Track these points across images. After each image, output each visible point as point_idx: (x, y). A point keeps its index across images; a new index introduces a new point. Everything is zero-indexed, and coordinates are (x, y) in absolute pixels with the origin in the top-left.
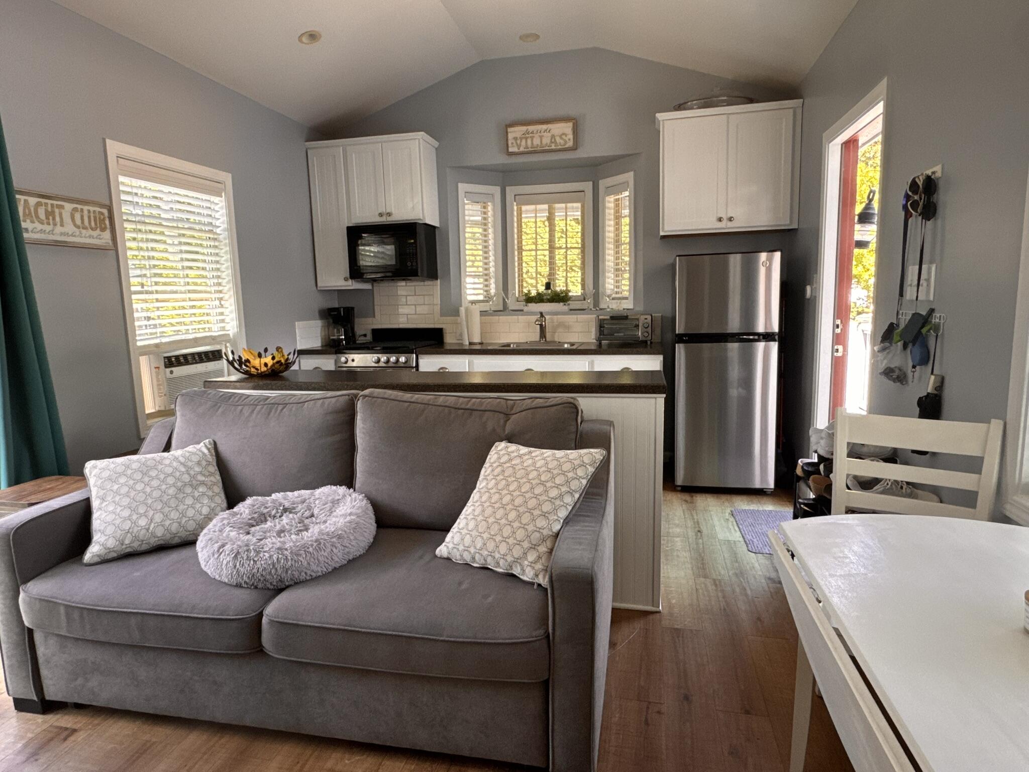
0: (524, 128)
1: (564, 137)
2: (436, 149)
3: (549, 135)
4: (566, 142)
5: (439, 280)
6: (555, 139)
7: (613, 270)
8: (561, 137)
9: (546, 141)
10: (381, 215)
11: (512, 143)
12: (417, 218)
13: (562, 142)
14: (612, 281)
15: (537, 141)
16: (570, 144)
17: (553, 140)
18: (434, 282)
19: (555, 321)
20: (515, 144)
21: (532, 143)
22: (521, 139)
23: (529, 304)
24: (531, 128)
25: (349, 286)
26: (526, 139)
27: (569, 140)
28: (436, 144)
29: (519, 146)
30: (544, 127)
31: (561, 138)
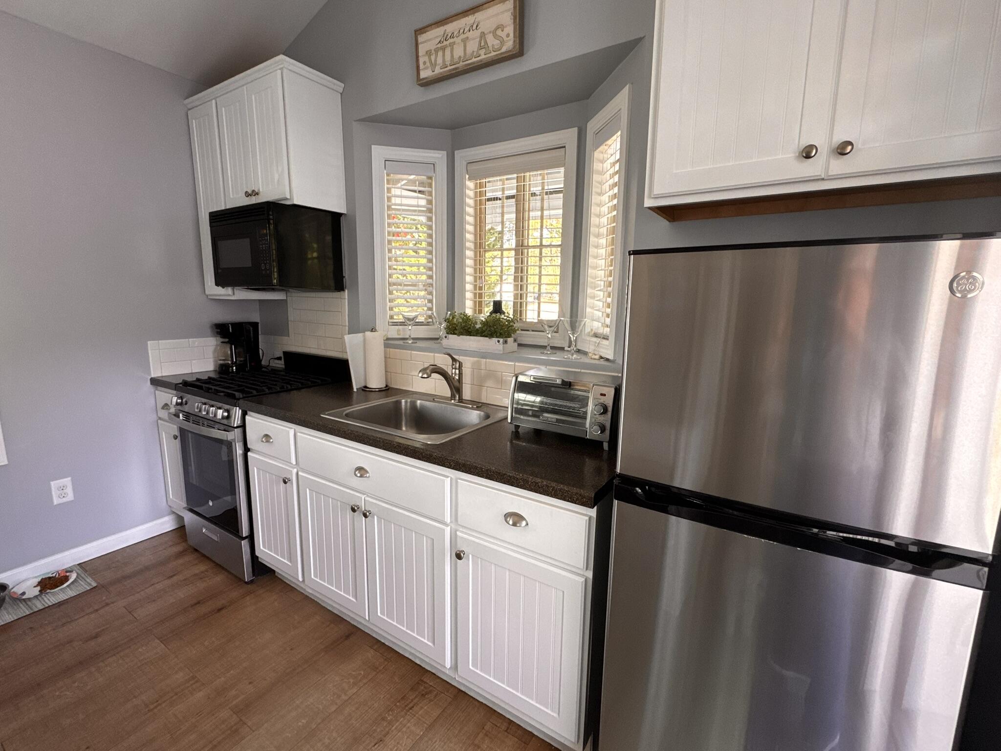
0: (439, 31)
1: (499, 32)
2: (341, 94)
3: (477, 33)
4: (502, 43)
5: (346, 291)
6: (486, 42)
7: (602, 283)
8: (494, 33)
9: (472, 46)
10: (248, 195)
11: (425, 63)
12: (281, 197)
13: (497, 42)
14: (601, 304)
15: (458, 52)
16: (509, 44)
17: (483, 44)
18: (342, 293)
19: (483, 367)
20: (428, 64)
21: (452, 56)
22: (437, 50)
23: (450, 336)
24: (450, 28)
25: (229, 295)
26: (443, 49)
27: (508, 35)
28: (340, 86)
29: (433, 65)
30: (470, 20)
31: (496, 36)
